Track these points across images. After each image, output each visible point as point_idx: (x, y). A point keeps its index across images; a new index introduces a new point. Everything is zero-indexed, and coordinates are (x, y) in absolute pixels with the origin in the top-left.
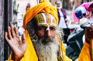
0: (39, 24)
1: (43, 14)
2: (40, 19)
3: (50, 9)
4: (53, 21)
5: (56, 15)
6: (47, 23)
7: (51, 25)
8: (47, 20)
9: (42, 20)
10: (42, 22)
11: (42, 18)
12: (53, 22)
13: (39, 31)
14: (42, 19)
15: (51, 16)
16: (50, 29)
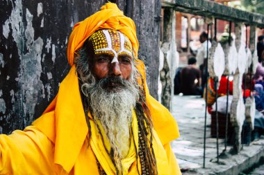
0: (98, 50)
1: (106, 32)
2: (99, 41)
3: (120, 23)
4: (126, 45)
5: (132, 34)
6: (113, 48)
7: (120, 52)
8: (112, 43)
9: (103, 43)
10: (103, 47)
11: (102, 39)
12: (125, 47)
13: (97, 66)
14: (104, 41)
15: (122, 35)
16: (119, 60)
